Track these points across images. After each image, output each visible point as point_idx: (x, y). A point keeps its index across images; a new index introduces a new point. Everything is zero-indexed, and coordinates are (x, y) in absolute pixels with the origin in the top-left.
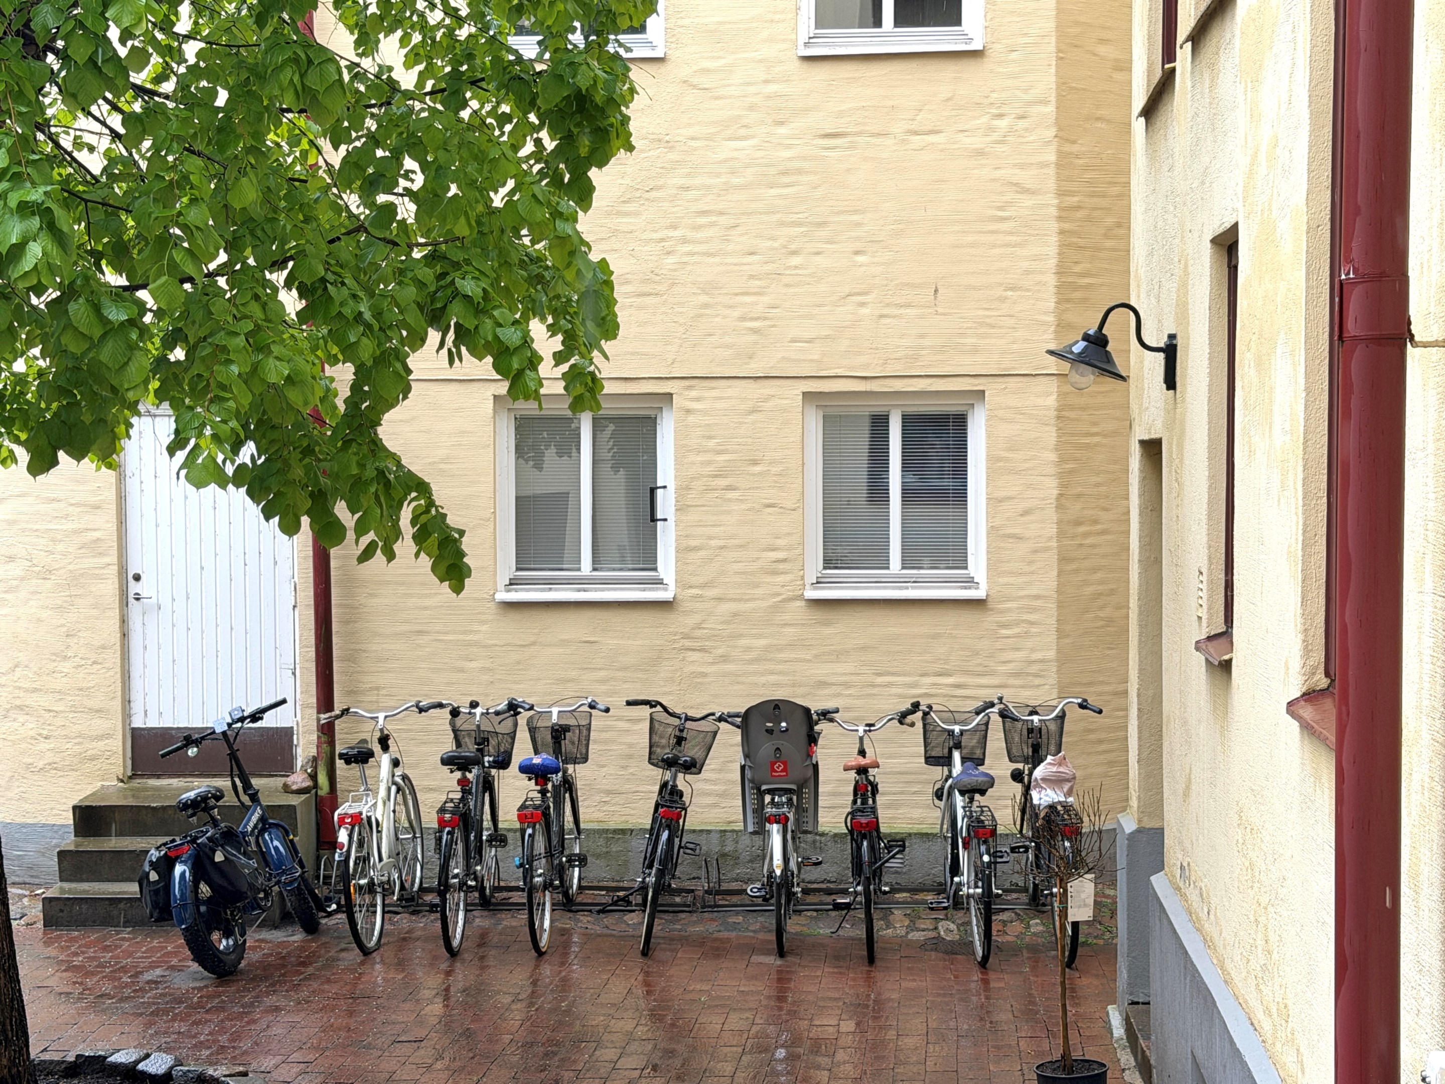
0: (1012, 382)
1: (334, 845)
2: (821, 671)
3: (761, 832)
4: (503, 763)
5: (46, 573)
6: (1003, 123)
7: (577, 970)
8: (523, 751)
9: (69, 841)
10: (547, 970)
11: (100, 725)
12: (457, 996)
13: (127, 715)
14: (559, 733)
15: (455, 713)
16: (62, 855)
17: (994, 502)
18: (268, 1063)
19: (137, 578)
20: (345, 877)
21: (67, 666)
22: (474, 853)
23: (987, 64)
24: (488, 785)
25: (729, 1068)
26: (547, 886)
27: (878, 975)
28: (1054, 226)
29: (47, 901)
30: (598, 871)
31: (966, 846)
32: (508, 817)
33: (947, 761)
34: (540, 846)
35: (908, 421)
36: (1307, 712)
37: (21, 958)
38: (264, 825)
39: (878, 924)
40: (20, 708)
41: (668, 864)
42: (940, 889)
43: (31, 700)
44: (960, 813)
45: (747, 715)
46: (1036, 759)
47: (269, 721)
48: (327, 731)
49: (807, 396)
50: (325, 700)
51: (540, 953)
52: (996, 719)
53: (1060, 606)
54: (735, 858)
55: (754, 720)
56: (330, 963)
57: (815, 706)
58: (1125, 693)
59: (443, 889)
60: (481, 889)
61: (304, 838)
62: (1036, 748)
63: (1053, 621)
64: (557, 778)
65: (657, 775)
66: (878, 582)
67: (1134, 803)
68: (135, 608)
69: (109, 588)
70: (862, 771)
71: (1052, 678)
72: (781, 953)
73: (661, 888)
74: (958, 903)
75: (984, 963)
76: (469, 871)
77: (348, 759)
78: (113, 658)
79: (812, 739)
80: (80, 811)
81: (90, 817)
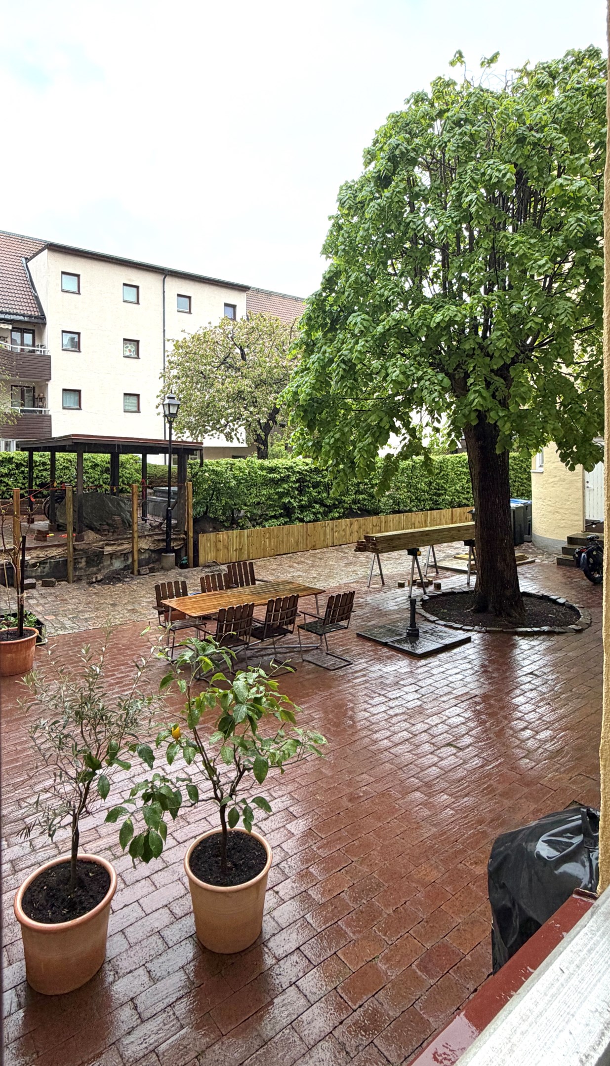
5: (564, 480)
9: (566, 545)
11: (576, 518)
13: (583, 515)
16: (563, 548)
19: (588, 482)
21: (568, 503)
29: (558, 559)
40: (557, 512)
43: (560, 511)
68: (587, 490)
69: (580, 485)
78: (581, 501)
80: (569, 538)
81: (571, 540)
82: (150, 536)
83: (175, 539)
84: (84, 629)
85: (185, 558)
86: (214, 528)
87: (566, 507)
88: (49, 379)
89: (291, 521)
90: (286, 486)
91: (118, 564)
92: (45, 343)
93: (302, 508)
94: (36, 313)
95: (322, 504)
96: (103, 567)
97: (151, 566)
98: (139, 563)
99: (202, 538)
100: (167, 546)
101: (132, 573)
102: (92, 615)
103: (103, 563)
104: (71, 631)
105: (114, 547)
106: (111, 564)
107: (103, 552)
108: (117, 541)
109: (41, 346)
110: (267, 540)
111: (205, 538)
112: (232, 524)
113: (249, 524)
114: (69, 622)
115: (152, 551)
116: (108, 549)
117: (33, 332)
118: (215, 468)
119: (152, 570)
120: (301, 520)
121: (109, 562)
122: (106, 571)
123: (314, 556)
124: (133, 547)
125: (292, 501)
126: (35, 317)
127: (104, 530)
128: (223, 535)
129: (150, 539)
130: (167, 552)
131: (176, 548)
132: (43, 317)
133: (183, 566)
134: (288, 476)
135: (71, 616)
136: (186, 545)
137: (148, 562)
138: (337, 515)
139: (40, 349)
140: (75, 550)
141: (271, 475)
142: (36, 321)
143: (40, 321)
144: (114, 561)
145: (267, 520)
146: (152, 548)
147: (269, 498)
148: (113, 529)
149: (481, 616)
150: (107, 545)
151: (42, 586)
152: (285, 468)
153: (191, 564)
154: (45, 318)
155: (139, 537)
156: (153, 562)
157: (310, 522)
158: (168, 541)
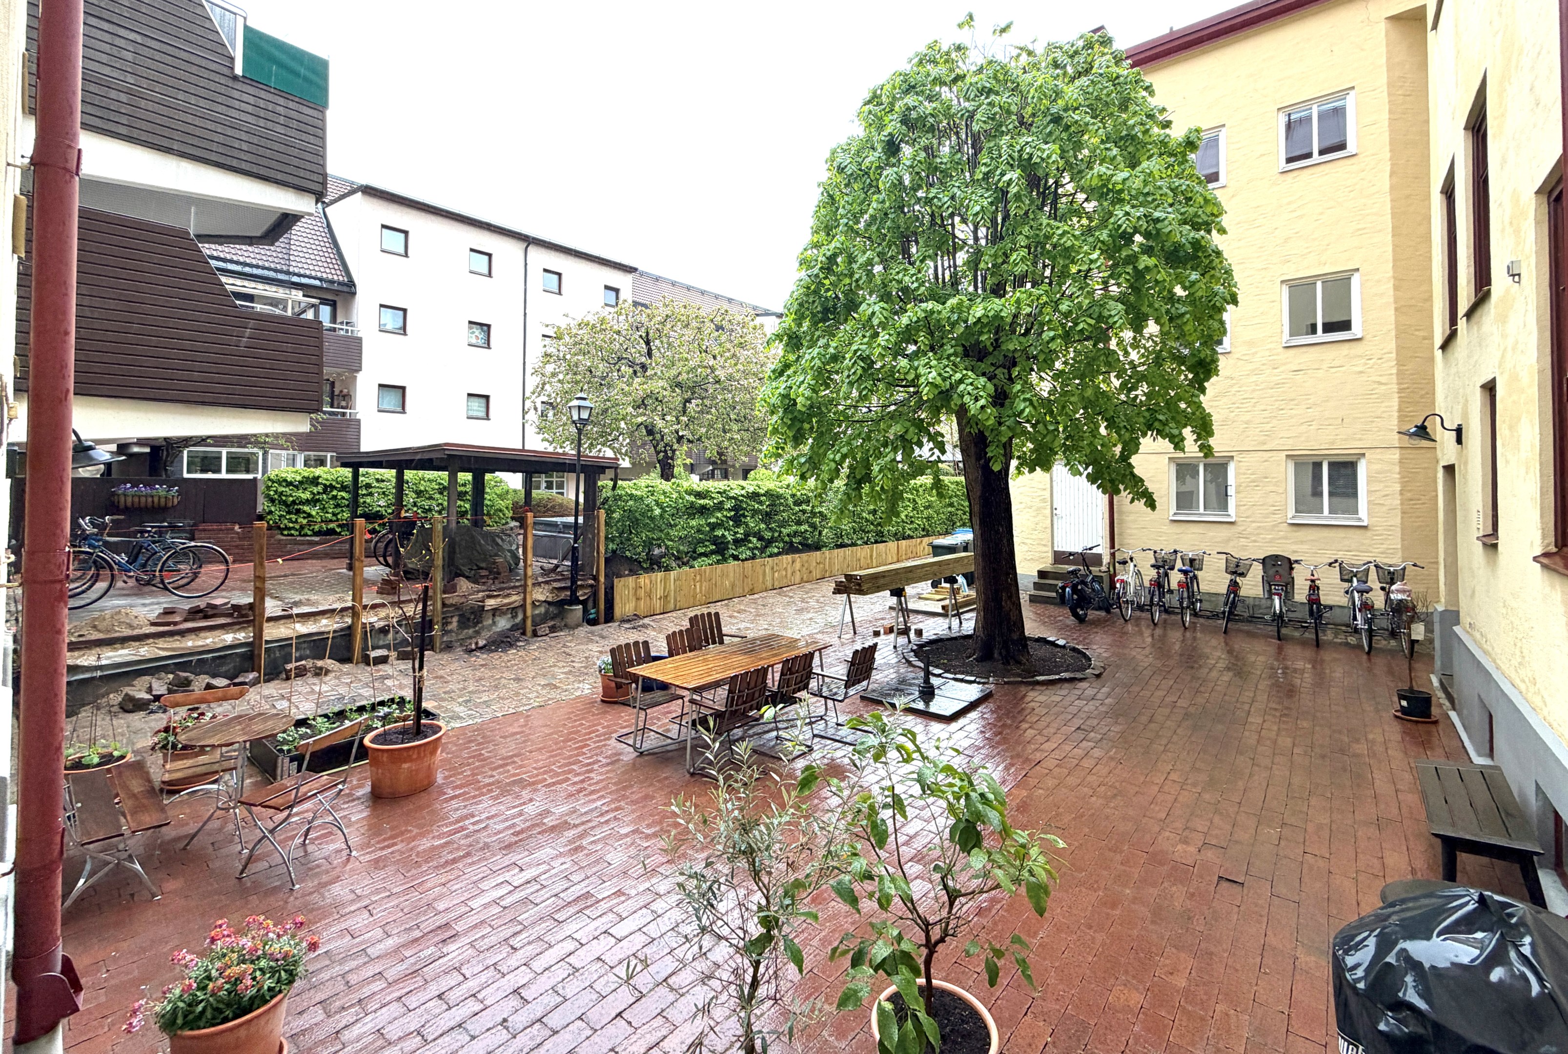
0: (1378, 450)
1: (1115, 588)
2: (1294, 547)
3: (1270, 598)
4: (1172, 568)
5: (1031, 507)
6: (1371, 362)
7: (1199, 635)
8: (1179, 565)
9: (1037, 580)
10: (1188, 634)
11: (1045, 549)
12: (1156, 637)
13: (1053, 547)
14: (1192, 561)
15: (1155, 552)
16: (1035, 583)
17: (1369, 492)
18: (1095, 647)
19: (1056, 509)
20: (1119, 598)
21: (1036, 532)
22: (1162, 595)
23: (1364, 342)
24: (1167, 575)
25: (1259, 673)
26: (1188, 607)
27: (1322, 652)
28: (1396, 395)
29: (1030, 595)
30: (1207, 606)
31: (1360, 610)
32: (1174, 585)
33: (1350, 581)
34: (1185, 595)
35: (1331, 465)
36: (1545, 561)
37: (1023, 609)
38: (1093, 580)
39: (1320, 634)
41: (1234, 605)
42: (1348, 626)
44: (1357, 599)
45: (1264, 559)
46: (1392, 582)
47: (1094, 551)
48: (1113, 555)
49: (1287, 456)
50: (1112, 546)
51: (1186, 628)
52: (1373, 568)
53: (1402, 529)
54: (1259, 606)
55: (1267, 561)
56: (1114, 622)
57: (1293, 558)
58: (1437, 563)
59: (1152, 604)
60: (1164, 606)
61: (1106, 586)
62: (1392, 579)
63: (1399, 535)
64: (1191, 574)
65: (1229, 577)
66: (1318, 518)
67: (1443, 600)
68: (1055, 518)
69: (1048, 512)
70: (1313, 581)
71: (1400, 554)
72: (1279, 639)
73: (1230, 613)
74: (1356, 631)
75: (1369, 653)
76: (1160, 600)
77: (1119, 563)
78: (1049, 531)
79: (1292, 569)
80: (1039, 572)
81: (1042, 574)
82: (547, 583)
83: (582, 586)
84: (489, 717)
85: (593, 611)
86: (630, 570)
87: (1034, 537)
88: (359, 369)
89: (725, 560)
90: (719, 515)
91: (503, 623)
92: (354, 319)
93: (737, 542)
94: (341, 278)
95: (761, 538)
96: (483, 628)
97: (551, 623)
98: (533, 621)
99: (619, 584)
100: (571, 596)
101: (524, 633)
102: (492, 697)
103: (481, 622)
104: (471, 722)
105: (499, 600)
106: (494, 623)
107: (483, 607)
108: (502, 590)
109: (347, 323)
110: (698, 585)
111: (622, 583)
112: (651, 564)
113: (674, 565)
114: (462, 708)
115: (549, 603)
116: (491, 603)
117: (333, 305)
118: (634, 492)
119: (553, 629)
120: (736, 558)
121: (490, 622)
122: (489, 634)
123: (755, 602)
124: (525, 599)
125: (726, 533)
126: (339, 283)
127: (483, 577)
128: (644, 579)
129: (547, 587)
130: (571, 604)
131: (581, 598)
132: (351, 284)
133: (593, 622)
134: (721, 503)
135: (460, 700)
136: (595, 594)
137: (544, 618)
138: (776, 550)
139: (345, 327)
140: (444, 605)
141: (702, 502)
142: (340, 288)
143: (345, 289)
144: (497, 618)
145: (694, 559)
146: (550, 599)
147: (699, 531)
148: (495, 574)
149: (988, 665)
150: (489, 597)
151: (398, 659)
152: (718, 492)
153: (602, 619)
154: (354, 285)
155: (534, 584)
156: (552, 619)
157: (746, 559)
158: (573, 589)
